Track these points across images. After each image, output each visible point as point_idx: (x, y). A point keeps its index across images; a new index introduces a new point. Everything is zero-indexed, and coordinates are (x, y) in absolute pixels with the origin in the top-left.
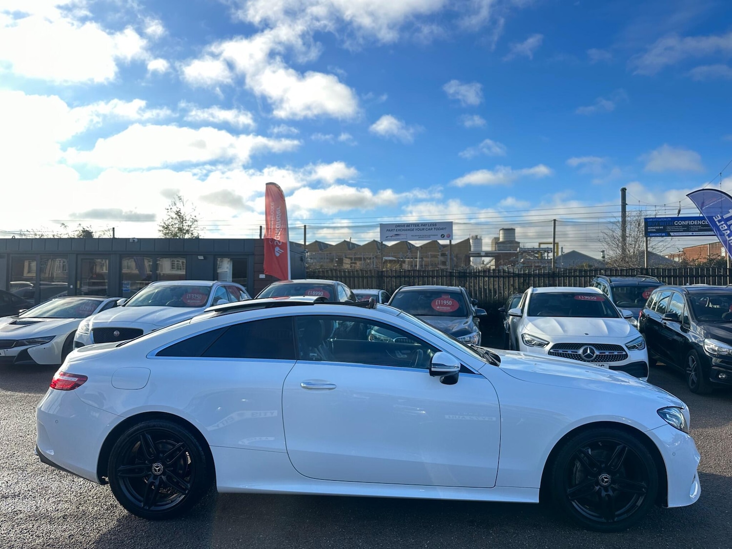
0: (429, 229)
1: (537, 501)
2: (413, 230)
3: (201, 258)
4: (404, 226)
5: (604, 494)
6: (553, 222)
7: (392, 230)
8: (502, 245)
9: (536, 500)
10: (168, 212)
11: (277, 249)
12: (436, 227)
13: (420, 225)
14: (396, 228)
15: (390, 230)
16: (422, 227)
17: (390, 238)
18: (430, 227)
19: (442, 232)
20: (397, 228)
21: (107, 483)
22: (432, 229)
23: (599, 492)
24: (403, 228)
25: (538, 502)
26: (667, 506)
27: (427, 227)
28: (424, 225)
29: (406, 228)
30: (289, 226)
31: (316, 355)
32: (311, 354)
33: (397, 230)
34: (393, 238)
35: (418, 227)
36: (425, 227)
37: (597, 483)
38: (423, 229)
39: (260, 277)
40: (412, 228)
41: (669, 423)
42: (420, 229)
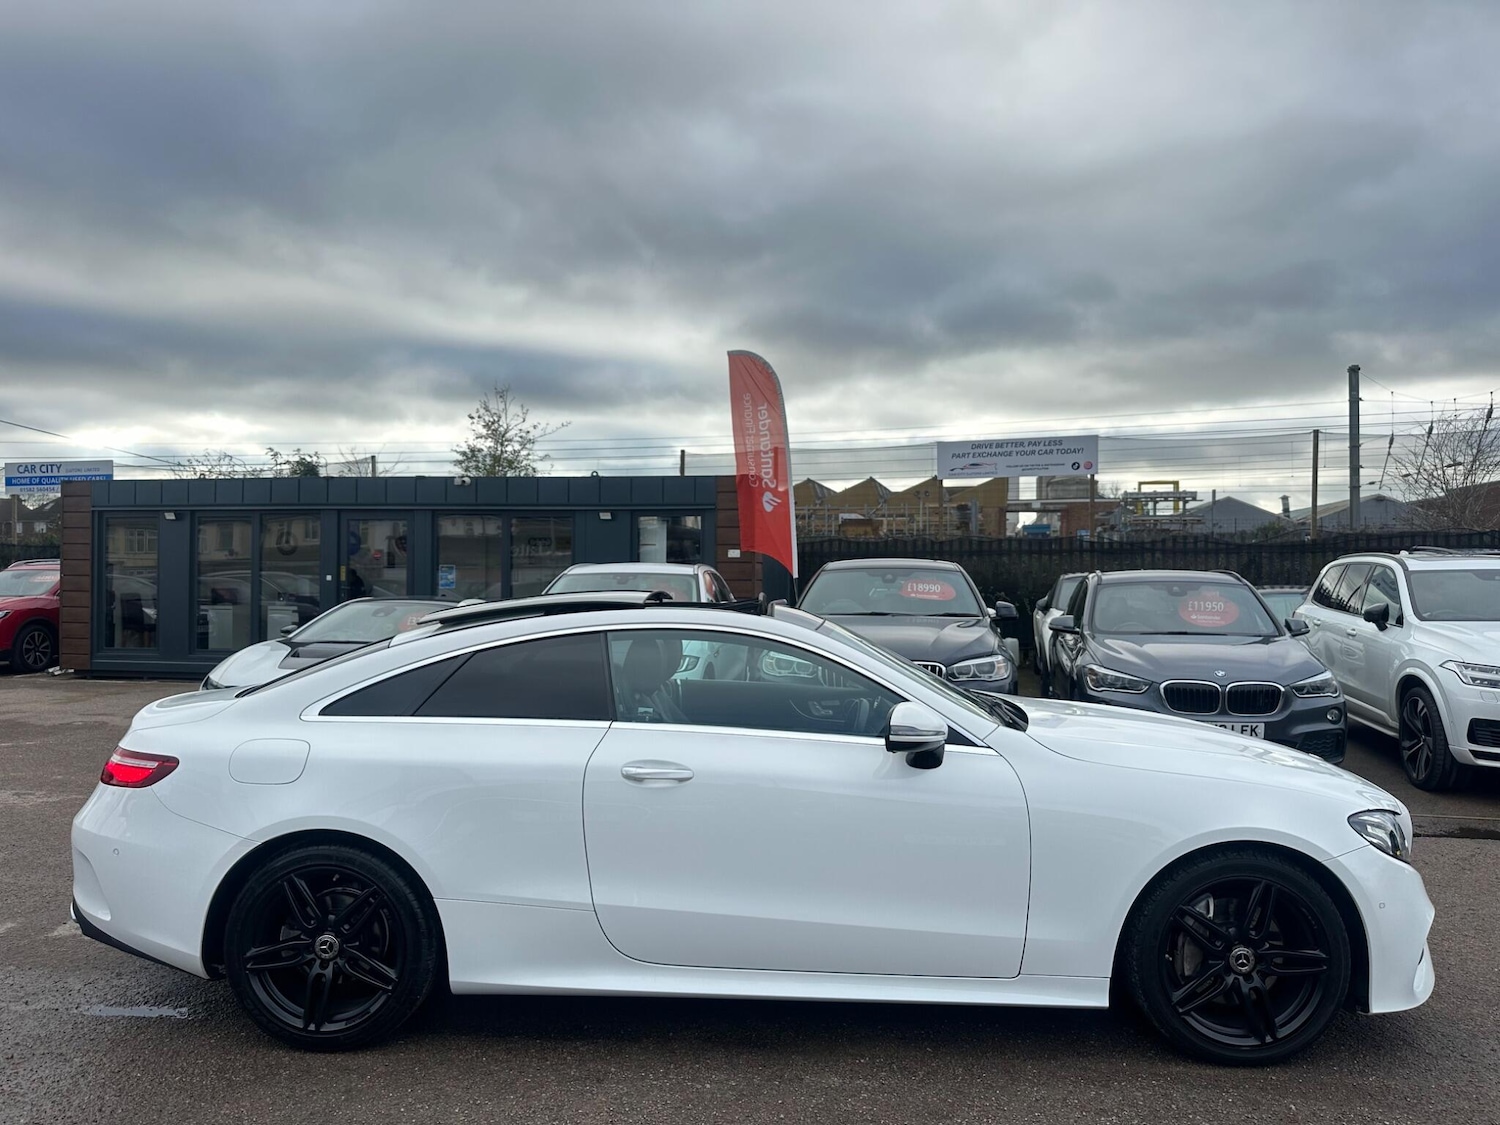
0: (1046, 452)
1: (1105, 1003)
2: (1010, 454)
3: (606, 516)
4: (991, 445)
5: (1245, 988)
6: (1312, 435)
7: (964, 455)
8: (1060, 487)
9: (1102, 1001)
10: (473, 423)
11: (768, 496)
12: (1061, 447)
13: (1026, 444)
14: (972, 451)
15: (959, 456)
16: (1031, 448)
17: (961, 471)
18: (1048, 448)
19: (1073, 458)
20: (976, 450)
21: (223, 977)
22: (1051, 452)
23: (1236, 986)
24: (988, 450)
25: (1107, 1005)
26: (1369, 1011)
27: (1041, 447)
28: (1035, 444)
29: (994, 450)
30: (791, 446)
31: (651, 710)
32: (641, 710)
33: (974, 454)
34: (965, 471)
35: (1021, 449)
36: (1037, 449)
37: (1229, 970)
38: (1033, 452)
39: (729, 556)
40: (1009, 449)
41: (1372, 843)
42: (1025, 453)
